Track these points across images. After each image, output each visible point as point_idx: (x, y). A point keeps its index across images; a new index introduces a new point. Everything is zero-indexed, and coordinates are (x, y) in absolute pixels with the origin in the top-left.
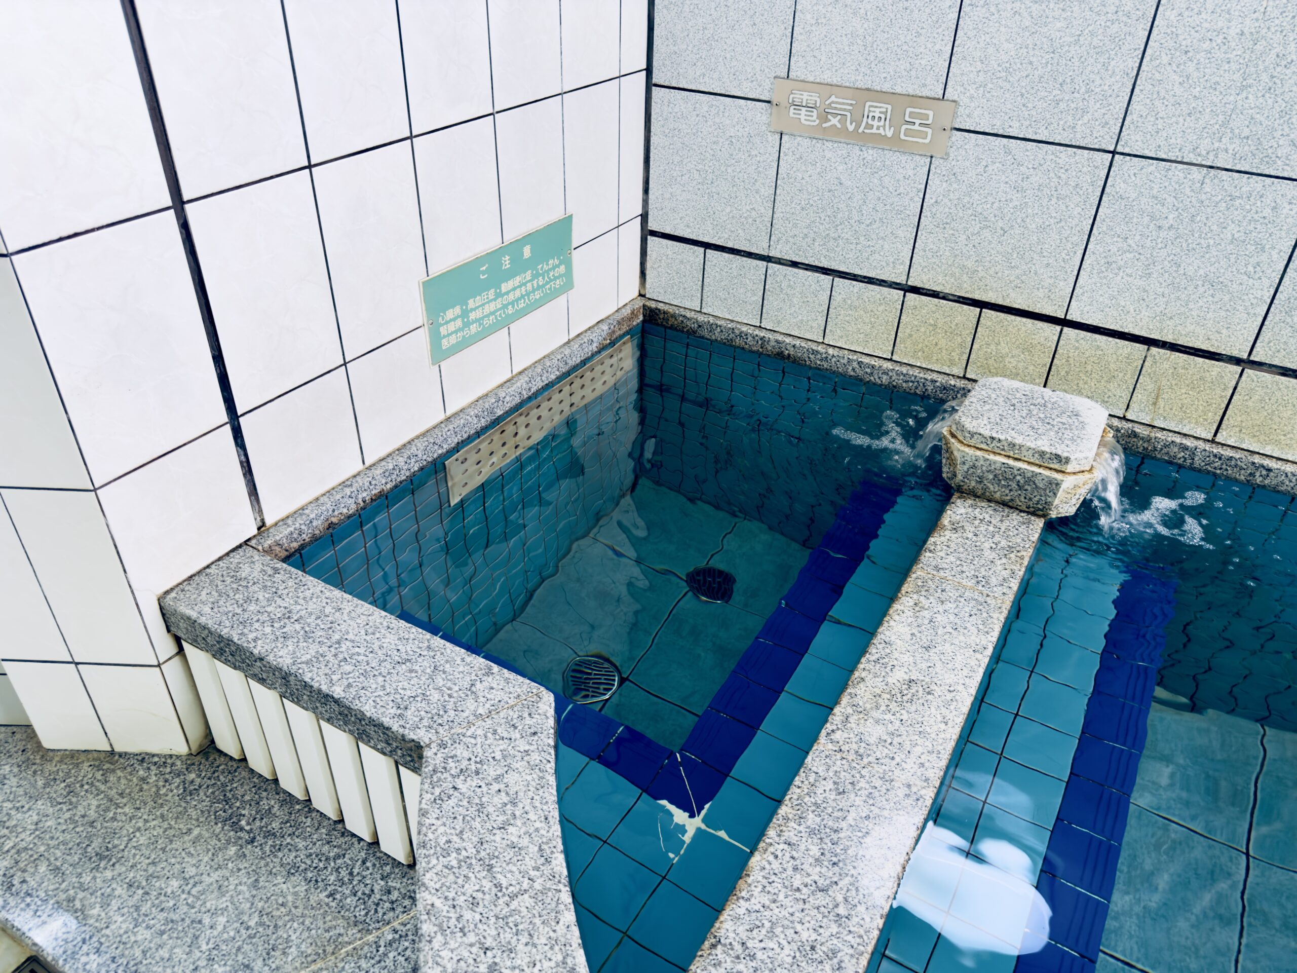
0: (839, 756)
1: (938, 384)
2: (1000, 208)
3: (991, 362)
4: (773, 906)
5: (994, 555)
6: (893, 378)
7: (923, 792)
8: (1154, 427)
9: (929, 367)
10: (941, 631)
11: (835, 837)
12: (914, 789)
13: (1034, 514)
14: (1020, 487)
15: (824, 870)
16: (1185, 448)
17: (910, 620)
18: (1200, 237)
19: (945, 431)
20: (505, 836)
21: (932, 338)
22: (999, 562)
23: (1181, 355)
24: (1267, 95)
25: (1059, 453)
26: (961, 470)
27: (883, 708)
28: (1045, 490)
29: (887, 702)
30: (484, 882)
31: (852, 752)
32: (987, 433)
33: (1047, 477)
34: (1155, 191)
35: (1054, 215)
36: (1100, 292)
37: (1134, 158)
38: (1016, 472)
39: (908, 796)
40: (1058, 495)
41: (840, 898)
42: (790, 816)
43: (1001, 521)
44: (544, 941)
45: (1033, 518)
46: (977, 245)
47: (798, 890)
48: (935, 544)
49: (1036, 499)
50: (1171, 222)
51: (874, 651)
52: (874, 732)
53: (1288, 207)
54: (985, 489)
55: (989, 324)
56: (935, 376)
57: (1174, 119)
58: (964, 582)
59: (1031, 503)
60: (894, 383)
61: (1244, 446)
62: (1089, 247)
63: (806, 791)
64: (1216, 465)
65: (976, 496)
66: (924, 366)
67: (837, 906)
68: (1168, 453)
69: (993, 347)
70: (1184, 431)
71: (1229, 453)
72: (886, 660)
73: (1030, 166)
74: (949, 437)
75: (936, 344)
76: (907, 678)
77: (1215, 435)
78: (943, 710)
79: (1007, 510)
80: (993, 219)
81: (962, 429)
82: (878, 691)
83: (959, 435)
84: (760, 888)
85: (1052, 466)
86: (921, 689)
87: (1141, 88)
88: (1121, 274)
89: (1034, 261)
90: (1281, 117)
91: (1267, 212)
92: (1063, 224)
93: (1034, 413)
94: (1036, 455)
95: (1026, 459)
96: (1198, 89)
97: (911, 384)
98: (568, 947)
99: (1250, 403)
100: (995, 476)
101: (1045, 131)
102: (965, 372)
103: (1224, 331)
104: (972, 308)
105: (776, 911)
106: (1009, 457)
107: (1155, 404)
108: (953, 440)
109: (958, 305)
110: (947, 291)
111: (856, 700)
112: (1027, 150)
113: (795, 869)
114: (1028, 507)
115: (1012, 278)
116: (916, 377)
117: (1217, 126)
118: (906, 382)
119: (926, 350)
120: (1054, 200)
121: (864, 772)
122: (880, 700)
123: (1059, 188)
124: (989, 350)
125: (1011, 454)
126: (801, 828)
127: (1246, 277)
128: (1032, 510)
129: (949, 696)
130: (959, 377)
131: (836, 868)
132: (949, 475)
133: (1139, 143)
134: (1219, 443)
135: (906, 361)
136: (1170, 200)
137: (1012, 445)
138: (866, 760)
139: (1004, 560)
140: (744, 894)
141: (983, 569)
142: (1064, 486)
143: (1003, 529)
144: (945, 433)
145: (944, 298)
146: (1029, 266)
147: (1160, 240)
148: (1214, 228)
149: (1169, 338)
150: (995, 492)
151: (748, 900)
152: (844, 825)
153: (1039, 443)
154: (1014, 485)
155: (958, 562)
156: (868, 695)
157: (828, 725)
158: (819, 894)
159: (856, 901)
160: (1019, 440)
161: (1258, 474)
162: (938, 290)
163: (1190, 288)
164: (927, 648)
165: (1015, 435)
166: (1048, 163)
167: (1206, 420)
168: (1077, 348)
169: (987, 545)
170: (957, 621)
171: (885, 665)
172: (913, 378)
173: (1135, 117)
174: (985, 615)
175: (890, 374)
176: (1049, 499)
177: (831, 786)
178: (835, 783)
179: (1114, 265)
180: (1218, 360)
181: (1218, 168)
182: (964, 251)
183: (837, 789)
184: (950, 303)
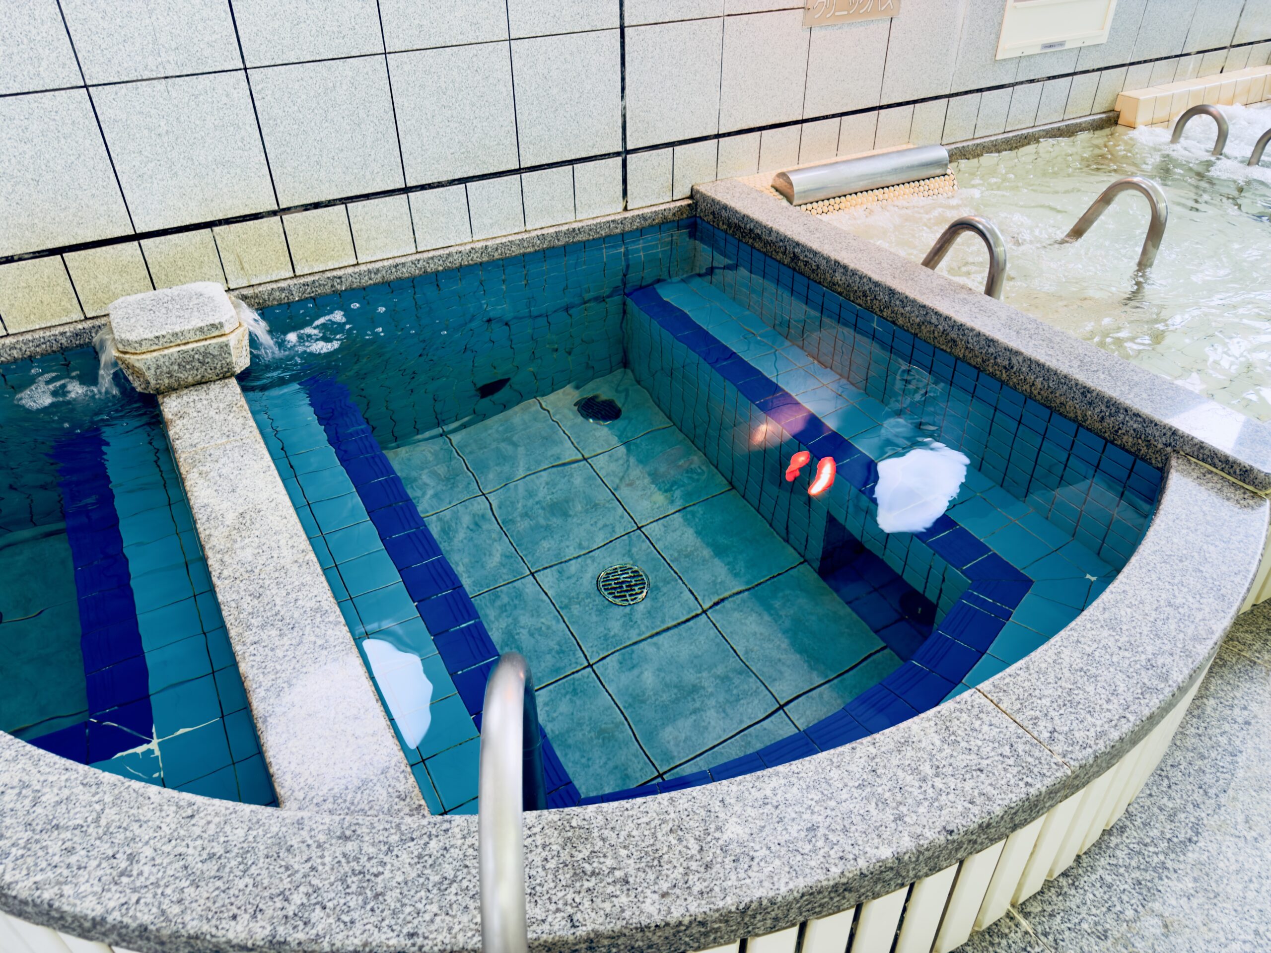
0: (238, 581)
1: (68, 334)
2: (19, 162)
3: (100, 294)
4: (278, 675)
5: (222, 417)
6: (24, 349)
7: (307, 558)
8: (253, 286)
9: (49, 324)
10: (232, 477)
11: (279, 617)
12: (301, 561)
13: (224, 378)
14: (203, 363)
15: (289, 636)
16: (282, 290)
17: (206, 484)
18: (192, 132)
19: (115, 353)
20: (44, 805)
21: (34, 299)
22: (230, 418)
23: (236, 225)
24: (171, 14)
25: (212, 322)
26: (150, 375)
27: (239, 539)
28: (221, 355)
29: (238, 535)
30: (62, 836)
31: (244, 573)
32: (151, 336)
33: (216, 344)
34: (138, 108)
35: (71, 152)
36: (149, 202)
37: (105, 87)
38: (192, 353)
39: (300, 566)
40: (232, 353)
41: (313, 638)
42: (241, 631)
43: (207, 394)
44: (151, 813)
45: (226, 381)
46: (19, 202)
47: (285, 656)
48: (176, 433)
49: (219, 365)
50: (165, 128)
51: (200, 516)
52: (247, 554)
53: (235, 92)
54: (178, 380)
55: (76, 264)
56: (61, 329)
57: (116, 48)
58: (219, 442)
59: (217, 371)
60: (28, 353)
61: (316, 270)
62: (116, 169)
63: (237, 613)
64: (308, 290)
65: (175, 390)
66: (43, 326)
67: (315, 643)
68: (274, 299)
69: (93, 282)
70: (274, 279)
71: (310, 279)
72: (213, 515)
73: (22, 118)
74: (121, 355)
75: (42, 302)
76: (237, 514)
77: (294, 271)
78: (277, 513)
79: (205, 386)
80: (19, 174)
81: (129, 343)
82: (227, 534)
83: (129, 349)
84: (261, 676)
85: (213, 335)
86: (252, 513)
87: (74, 28)
88: (155, 181)
89: (80, 197)
90: (190, 28)
91: (224, 99)
92: (83, 157)
93: (171, 307)
94: (198, 333)
95: (192, 340)
96: (118, 20)
97: (44, 346)
98: (172, 800)
99: (300, 239)
100: (179, 365)
101: (15, 84)
102: (84, 314)
103: (252, 195)
104: (52, 257)
105: (283, 675)
106: (179, 345)
107: (242, 268)
108: (127, 356)
109: (37, 260)
110: (19, 252)
111: (218, 548)
112: (10, 105)
113: (272, 650)
114: (218, 375)
115: (70, 218)
116: (44, 338)
117: (151, 46)
118: (38, 346)
119: (36, 311)
120: (63, 141)
121: (262, 577)
122: (233, 537)
123: (60, 128)
124: (92, 286)
125: (179, 342)
126: (254, 631)
127: (241, 151)
128: (221, 376)
129: (273, 505)
130: (81, 321)
131: (295, 629)
132: (143, 386)
133: (101, 73)
134: (300, 276)
135: (24, 330)
136: (153, 111)
137: (175, 335)
138: (257, 571)
139: (232, 415)
140: (254, 686)
141: (223, 428)
142: (232, 344)
143: (213, 398)
144: (117, 355)
145: (20, 259)
146: (78, 202)
147: (166, 145)
148: (198, 122)
149: (221, 216)
150: (187, 378)
151: (260, 686)
152: (278, 608)
153: (193, 323)
154: (197, 364)
155: (204, 434)
156: (222, 541)
157: (213, 573)
158: (299, 647)
159: (323, 632)
160: (177, 329)
161: (335, 284)
162: (10, 254)
163: (211, 173)
164: (233, 491)
165: (172, 327)
166: (36, 111)
167: (281, 264)
168: (161, 253)
169: (212, 413)
170: (236, 465)
171: (216, 518)
172: (42, 340)
173: (84, 53)
174: (250, 450)
175: (18, 346)
176: (228, 360)
177: (250, 598)
178: (250, 595)
179: (145, 176)
180: (262, 218)
181: (172, 77)
182: (11, 211)
183: (255, 597)
184: (30, 261)
